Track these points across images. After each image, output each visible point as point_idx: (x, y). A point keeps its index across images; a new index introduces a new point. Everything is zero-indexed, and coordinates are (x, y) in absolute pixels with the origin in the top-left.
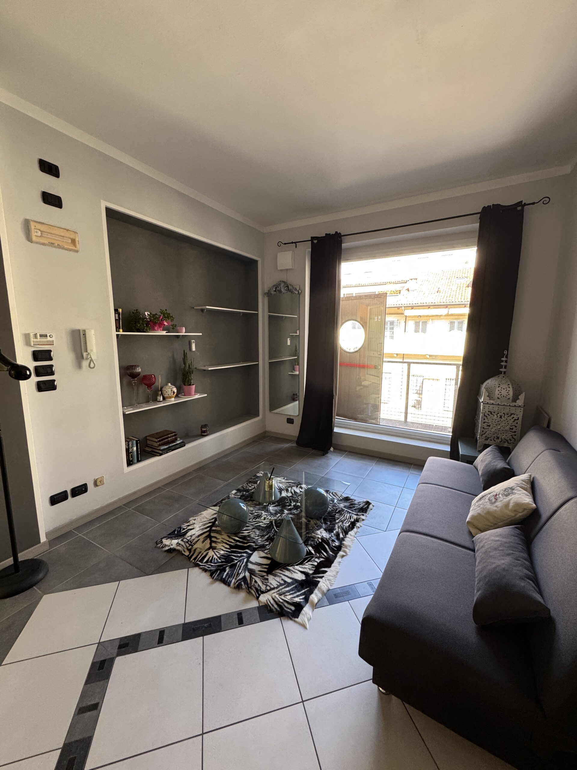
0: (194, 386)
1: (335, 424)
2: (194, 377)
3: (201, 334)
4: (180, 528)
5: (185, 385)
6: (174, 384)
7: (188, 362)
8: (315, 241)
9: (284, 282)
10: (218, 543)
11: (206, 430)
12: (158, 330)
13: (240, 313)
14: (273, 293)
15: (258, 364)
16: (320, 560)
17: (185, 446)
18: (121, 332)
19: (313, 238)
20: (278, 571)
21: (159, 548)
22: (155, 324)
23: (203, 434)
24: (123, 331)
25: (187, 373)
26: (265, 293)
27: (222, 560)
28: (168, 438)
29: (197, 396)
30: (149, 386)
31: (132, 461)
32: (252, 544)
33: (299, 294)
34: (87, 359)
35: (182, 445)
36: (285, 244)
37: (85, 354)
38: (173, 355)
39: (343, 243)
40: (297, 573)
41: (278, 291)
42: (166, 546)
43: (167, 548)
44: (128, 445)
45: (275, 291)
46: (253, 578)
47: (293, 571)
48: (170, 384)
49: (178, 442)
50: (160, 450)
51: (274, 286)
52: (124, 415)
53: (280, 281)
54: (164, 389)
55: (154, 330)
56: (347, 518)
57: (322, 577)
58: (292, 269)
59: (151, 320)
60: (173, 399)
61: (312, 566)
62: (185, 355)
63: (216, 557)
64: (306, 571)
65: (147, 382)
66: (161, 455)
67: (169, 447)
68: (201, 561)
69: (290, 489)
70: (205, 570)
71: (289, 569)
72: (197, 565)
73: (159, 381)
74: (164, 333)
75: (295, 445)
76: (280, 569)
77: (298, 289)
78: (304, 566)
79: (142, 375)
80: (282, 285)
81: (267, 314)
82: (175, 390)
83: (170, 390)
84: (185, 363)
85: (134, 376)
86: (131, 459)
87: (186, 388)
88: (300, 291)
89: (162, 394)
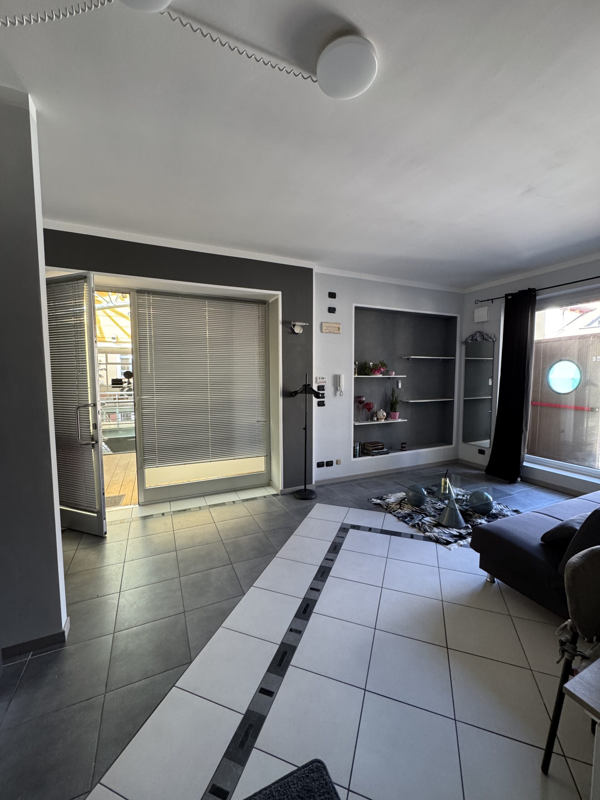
0: (398, 413)
2: (398, 407)
3: (405, 376)
5: (392, 412)
6: (385, 410)
7: (396, 395)
8: (510, 297)
9: (480, 332)
10: (404, 508)
11: (405, 447)
12: (377, 374)
13: (439, 359)
14: (469, 341)
15: (453, 401)
17: (389, 454)
18: (356, 376)
19: (507, 296)
20: (441, 527)
22: (376, 370)
23: (403, 449)
24: (358, 375)
25: (394, 403)
26: (463, 342)
27: (406, 514)
28: (378, 446)
29: (400, 420)
30: (369, 409)
31: (356, 455)
32: (427, 513)
33: (494, 342)
34: (339, 390)
35: (387, 453)
36: (482, 301)
38: (385, 390)
39: (538, 296)
40: (454, 531)
41: (475, 339)
43: (374, 502)
44: (355, 445)
45: (472, 340)
46: (423, 525)
47: (451, 530)
48: (382, 410)
49: (385, 450)
50: (373, 452)
51: (470, 336)
52: (355, 426)
53: (476, 332)
54: (378, 413)
55: (374, 374)
58: (488, 321)
59: (373, 368)
60: (383, 420)
62: (393, 391)
63: (402, 513)
65: (368, 407)
66: (373, 455)
67: (378, 452)
70: (395, 516)
71: (449, 529)
73: (375, 407)
74: (381, 376)
76: (443, 527)
77: (493, 337)
79: (365, 402)
80: (478, 334)
81: (464, 358)
82: (385, 414)
83: (382, 413)
84: (393, 396)
85: (361, 402)
88: (494, 339)
89: (376, 416)
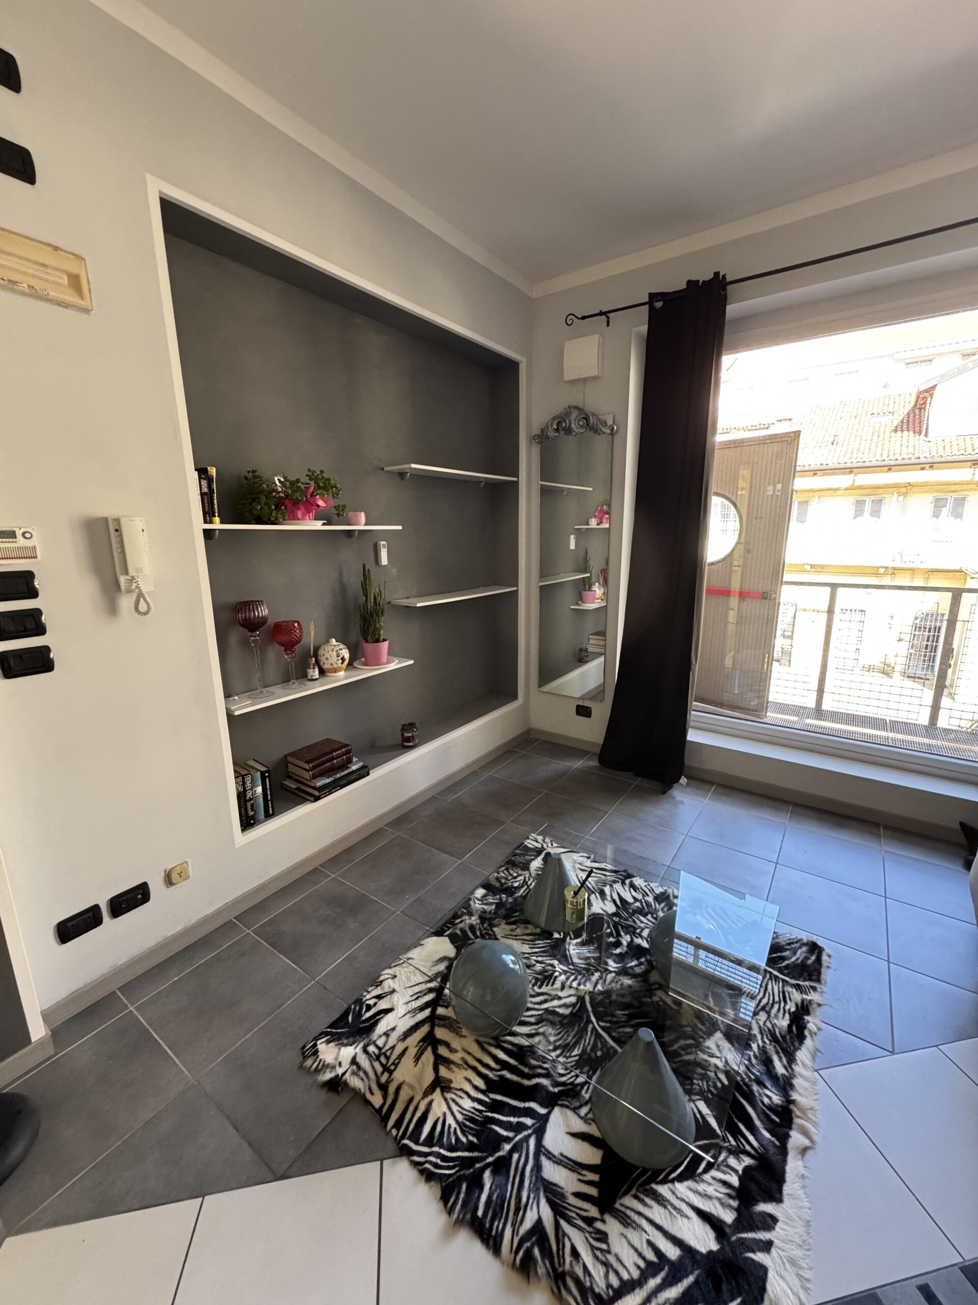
0: (386, 643)
1: (691, 724)
2: (387, 625)
3: (400, 528)
4: (359, 1002)
5: (367, 641)
6: (340, 640)
7: (373, 590)
8: (659, 305)
9: (576, 408)
10: (452, 1066)
11: (412, 736)
12: (303, 518)
13: (478, 481)
14: (551, 434)
15: (517, 591)
16: (744, 1164)
17: (368, 774)
18: (217, 524)
19: (653, 297)
20: (629, 1201)
21: (308, 1071)
22: (296, 504)
23: (406, 744)
24: (222, 522)
25: (372, 615)
26: (534, 437)
27: (470, 1138)
28: (333, 759)
29: (393, 666)
30: (289, 646)
31: (253, 817)
32: (545, 1082)
33: (612, 433)
34: (129, 591)
35: (363, 773)
36: (583, 318)
37: (123, 579)
38: (341, 575)
39: (729, 304)
40: (687, 1217)
41: (564, 429)
42: (326, 1067)
43: (328, 1076)
44: (244, 784)
45: (557, 430)
46: (564, 1234)
47: (675, 1208)
48: (334, 640)
49: (354, 768)
50: (314, 788)
51: (554, 419)
52: (230, 717)
53: (570, 407)
54: (321, 652)
55: (295, 518)
56: (777, 999)
57: (767, 1246)
58: (595, 378)
59: (287, 496)
60: (342, 673)
61: (725, 1190)
62: (366, 575)
63: (454, 1125)
64: (714, 1212)
65: (284, 638)
66: (317, 799)
67: (335, 781)
68: (415, 1137)
69: (607, 890)
70: (428, 1176)
71: (660, 1195)
72: (406, 1152)
73: (311, 635)
74: (318, 525)
75: (594, 763)
76: (634, 1191)
77: (610, 422)
78: (701, 1187)
79: (271, 621)
80: (575, 414)
81: (537, 483)
82: (346, 653)
83: (335, 653)
84: (366, 594)
85: (253, 625)
86: (251, 813)
87: (369, 647)
88: (615, 428)
89: (317, 662)
